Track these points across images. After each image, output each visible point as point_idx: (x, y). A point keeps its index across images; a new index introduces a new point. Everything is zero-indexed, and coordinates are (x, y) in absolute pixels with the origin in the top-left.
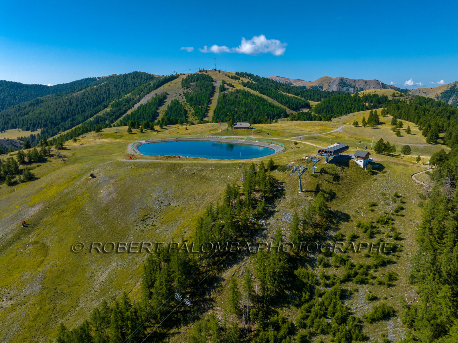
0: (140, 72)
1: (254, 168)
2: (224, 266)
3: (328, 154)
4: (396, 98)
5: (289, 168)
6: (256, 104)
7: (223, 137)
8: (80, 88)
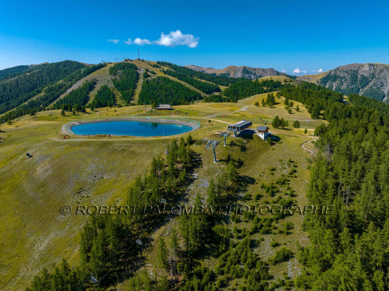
0: (71, 61)
1: (175, 143)
2: (153, 228)
3: (236, 130)
4: (287, 83)
5: (205, 142)
6: (175, 89)
7: (147, 117)
8: (13, 75)
